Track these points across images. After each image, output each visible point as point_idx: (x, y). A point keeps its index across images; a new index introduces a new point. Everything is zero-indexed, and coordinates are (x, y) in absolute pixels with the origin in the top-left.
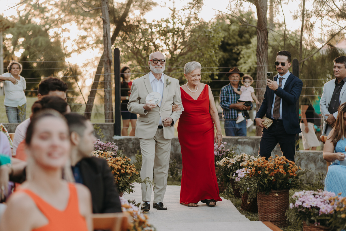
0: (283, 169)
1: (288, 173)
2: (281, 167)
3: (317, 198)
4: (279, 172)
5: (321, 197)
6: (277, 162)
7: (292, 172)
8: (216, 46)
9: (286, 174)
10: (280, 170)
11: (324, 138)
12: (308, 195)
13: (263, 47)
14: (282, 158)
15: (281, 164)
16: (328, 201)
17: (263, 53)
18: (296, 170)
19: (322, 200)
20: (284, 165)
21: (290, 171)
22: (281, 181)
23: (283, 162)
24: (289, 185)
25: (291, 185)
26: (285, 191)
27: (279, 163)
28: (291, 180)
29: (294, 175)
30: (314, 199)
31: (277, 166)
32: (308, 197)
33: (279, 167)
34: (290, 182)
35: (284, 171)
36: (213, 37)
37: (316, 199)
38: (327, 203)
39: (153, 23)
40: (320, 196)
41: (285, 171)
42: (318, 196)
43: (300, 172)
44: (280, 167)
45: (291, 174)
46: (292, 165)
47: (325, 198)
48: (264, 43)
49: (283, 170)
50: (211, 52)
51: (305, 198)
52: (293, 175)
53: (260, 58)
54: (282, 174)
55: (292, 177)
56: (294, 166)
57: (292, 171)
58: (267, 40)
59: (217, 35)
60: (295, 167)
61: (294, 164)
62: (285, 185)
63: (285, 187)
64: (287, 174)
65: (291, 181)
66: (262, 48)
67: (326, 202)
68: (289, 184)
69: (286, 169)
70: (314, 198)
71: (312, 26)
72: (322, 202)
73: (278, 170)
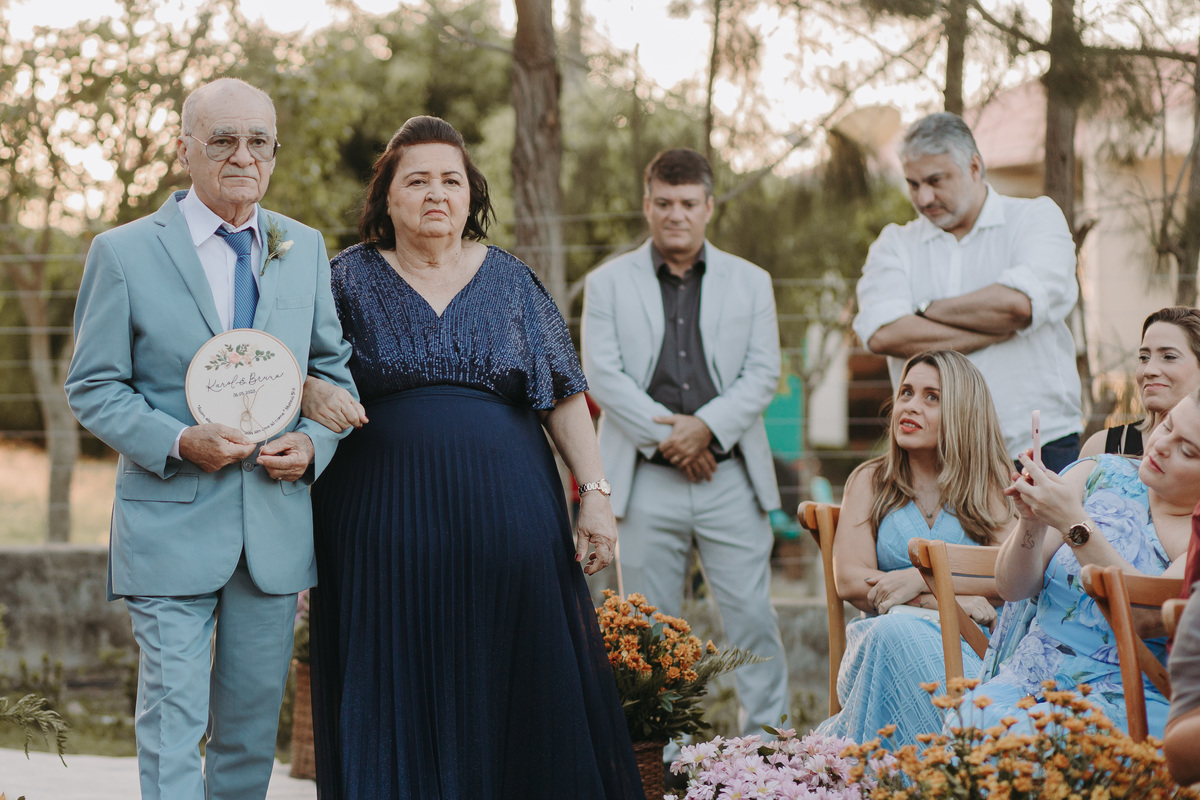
0: (639, 651)
1: (657, 667)
2: (628, 641)
3: (780, 765)
4: (622, 665)
5: (795, 760)
6: (612, 620)
7: (678, 665)
8: (329, 145)
9: (649, 673)
10: (624, 654)
11: (814, 512)
12: (735, 754)
13: (541, 139)
14: (633, 603)
15: (627, 626)
16: (825, 777)
17: (540, 166)
18: (696, 655)
19: (799, 774)
20: (641, 634)
21: (666, 660)
22: (629, 703)
23: (635, 621)
24: (662, 721)
25: (671, 722)
26: (649, 750)
27: (619, 626)
28: (674, 699)
29: (687, 678)
30: (764, 771)
31: (608, 636)
32: (740, 762)
33: (618, 641)
34: (670, 709)
35: (641, 661)
36: (315, 101)
37: (773, 772)
38: (821, 783)
39: (40, 43)
40: (790, 757)
41: (648, 660)
42: (783, 759)
43: (711, 663)
44: (621, 639)
45: (674, 673)
46: (677, 634)
47: (810, 765)
48: (542, 124)
49: (637, 656)
50: (305, 171)
51: (724, 769)
52: (682, 675)
53: (526, 193)
54: (633, 671)
55: (677, 684)
56: (685, 639)
57: (676, 660)
58: (558, 113)
59: (334, 96)
60: (691, 641)
61: (684, 630)
62: (648, 720)
63: (648, 730)
64: (653, 673)
65: (676, 705)
66: (535, 147)
67: (815, 780)
68: (664, 713)
69: (649, 652)
70: (767, 766)
71: (755, 44)
72: (798, 782)
73: (616, 653)
